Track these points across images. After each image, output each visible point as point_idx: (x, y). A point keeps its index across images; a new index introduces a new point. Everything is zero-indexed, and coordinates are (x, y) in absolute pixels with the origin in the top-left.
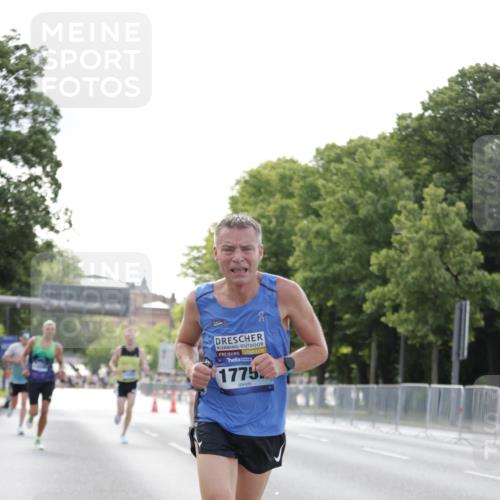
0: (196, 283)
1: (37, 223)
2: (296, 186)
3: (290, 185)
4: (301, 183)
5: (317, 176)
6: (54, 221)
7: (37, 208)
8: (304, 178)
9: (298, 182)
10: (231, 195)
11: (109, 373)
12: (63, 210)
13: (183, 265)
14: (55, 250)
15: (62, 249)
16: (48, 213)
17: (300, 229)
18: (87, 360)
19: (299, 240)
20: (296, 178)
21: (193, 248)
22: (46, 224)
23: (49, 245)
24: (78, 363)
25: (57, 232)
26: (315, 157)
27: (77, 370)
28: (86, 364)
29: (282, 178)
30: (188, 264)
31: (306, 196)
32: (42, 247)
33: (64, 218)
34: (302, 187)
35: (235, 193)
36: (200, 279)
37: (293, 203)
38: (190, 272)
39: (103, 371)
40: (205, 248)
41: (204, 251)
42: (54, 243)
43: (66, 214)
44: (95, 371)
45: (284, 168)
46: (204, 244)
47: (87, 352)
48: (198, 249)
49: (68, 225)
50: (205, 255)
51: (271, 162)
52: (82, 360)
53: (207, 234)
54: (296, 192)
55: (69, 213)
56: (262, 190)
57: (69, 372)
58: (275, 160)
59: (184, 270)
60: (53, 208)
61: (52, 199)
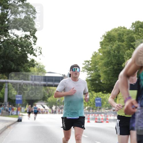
0: (88, 75)
1: (28, 53)
2: (125, 37)
3: (123, 37)
4: (127, 36)
5: (133, 33)
6: (35, 52)
7: (28, 47)
8: (128, 34)
9: (126, 36)
10: (101, 41)
11: (56, 108)
12: (38, 48)
13: (83, 68)
14: (35, 63)
15: (38, 62)
16: (33, 49)
17: (127, 53)
18: (48, 104)
19: (127, 57)
20: (125, 34)
21: (86, 61)
22: (32, 53)
23: (33, 61)
24: (44, 105)
25: (36, 56)
26: (132, 26)
27: (44, 107)
28: (47, 105)
29: (119, 35)
30: (85, 67)
31: (128, 41)
32: (30, 62)
33: (38, 51)
34: (127, 38)
35: (102, 40)
36: (89, 73)
37: (124, 44)
38: (86, 70)
39: (54, 107)
40: (91, 61)
41: (91, 62)
42: (35, 60)
43: (39, 49)
44: (51, 108)
45: (120, 31)
46: (91, 60)
47: (48, 101)
48: (88, 62)
49: (40, 54)
50: (91, 64)
51: (116, 28)
52: (46, 104)
53: (92, 56)
54: (125, 40)
55: (40, 49)
56: (112, 39)
57: (41, 108)
58: (117, 28)
59: (84, 69)
60: (34, 47)
61: (34, 44)
